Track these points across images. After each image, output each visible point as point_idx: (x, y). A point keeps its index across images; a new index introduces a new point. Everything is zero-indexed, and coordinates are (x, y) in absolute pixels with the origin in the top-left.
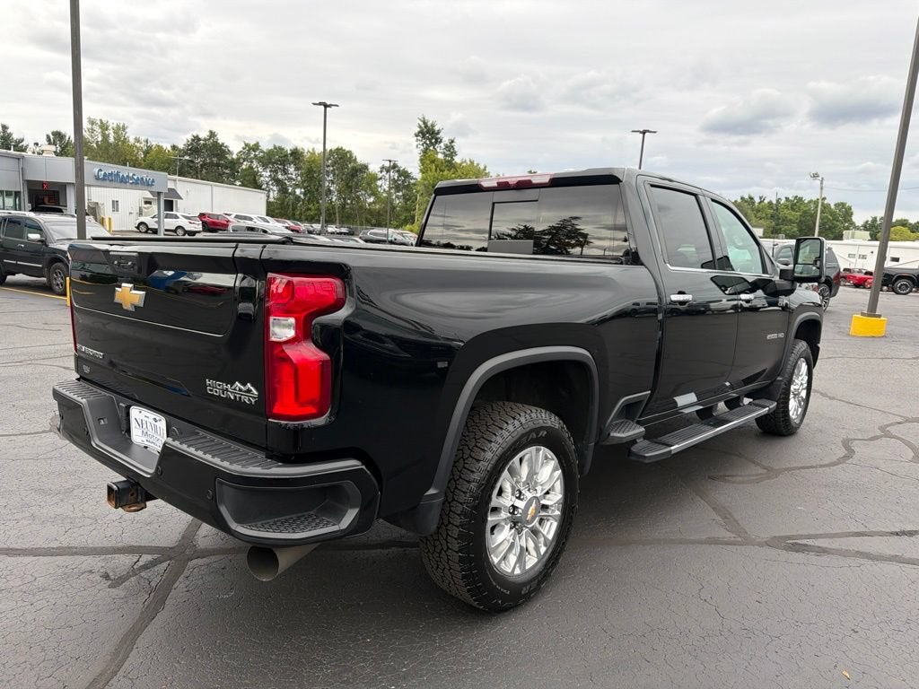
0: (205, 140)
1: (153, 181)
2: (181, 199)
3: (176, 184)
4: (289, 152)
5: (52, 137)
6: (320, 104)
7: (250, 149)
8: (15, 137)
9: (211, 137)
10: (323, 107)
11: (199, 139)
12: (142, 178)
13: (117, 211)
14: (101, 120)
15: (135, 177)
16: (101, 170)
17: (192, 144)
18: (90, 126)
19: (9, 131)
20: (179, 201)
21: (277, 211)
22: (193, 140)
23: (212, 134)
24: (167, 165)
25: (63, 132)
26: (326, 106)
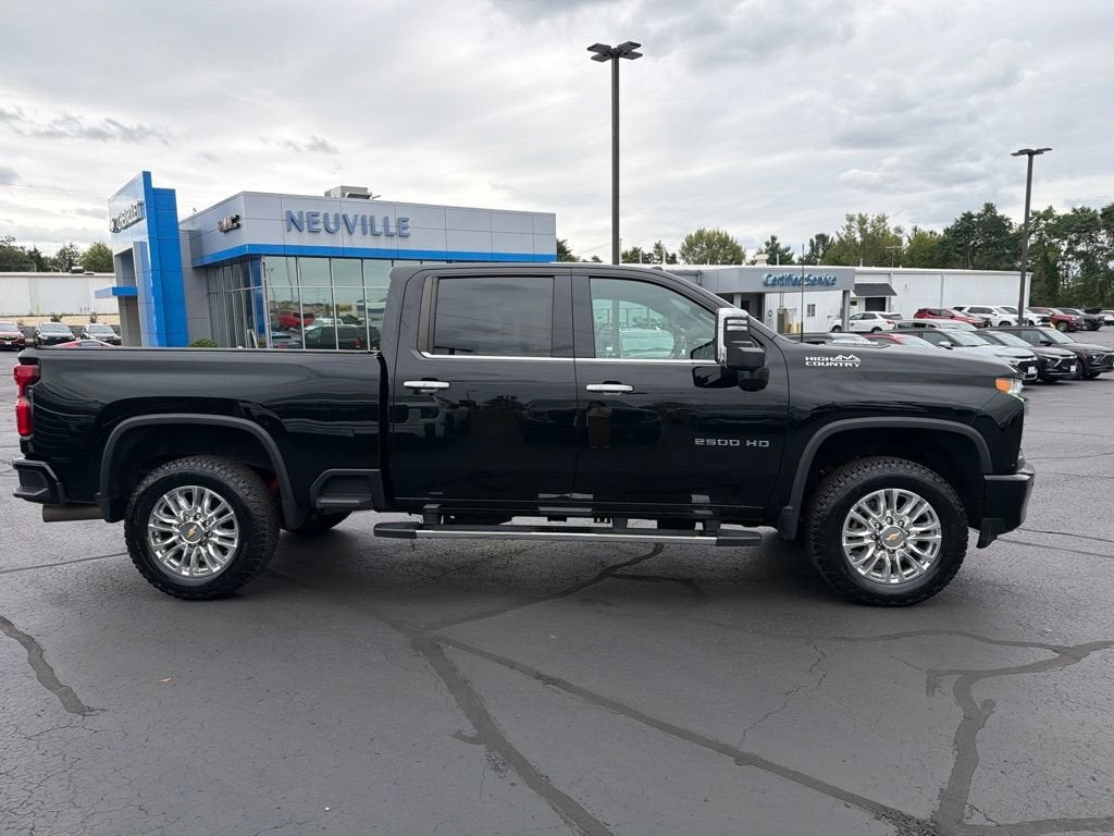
0: (979, 216)
1: (835, 279)
2: (895, 294)
3: (890, 279)
4: (1100, 212)
5: (815, 241)
6: (1022, 152)
7: (1039, 219)
8: (782, 247)
9: (987, 211)
10: (1027, 156)
11: (972, 217)
12: (821, 279)
13: (813, 315)
14: (860, 215)
15: (812, 278)
16: (770, 276)
17: (962, 224)
18: (847, 223)
19: (777, 242)
20: (893, 297)
21: (1075, 296)
22: (963, 219)
23: (989, 208)
24: (929, 254)
25: (826, 234)
26: (1031, 154)
